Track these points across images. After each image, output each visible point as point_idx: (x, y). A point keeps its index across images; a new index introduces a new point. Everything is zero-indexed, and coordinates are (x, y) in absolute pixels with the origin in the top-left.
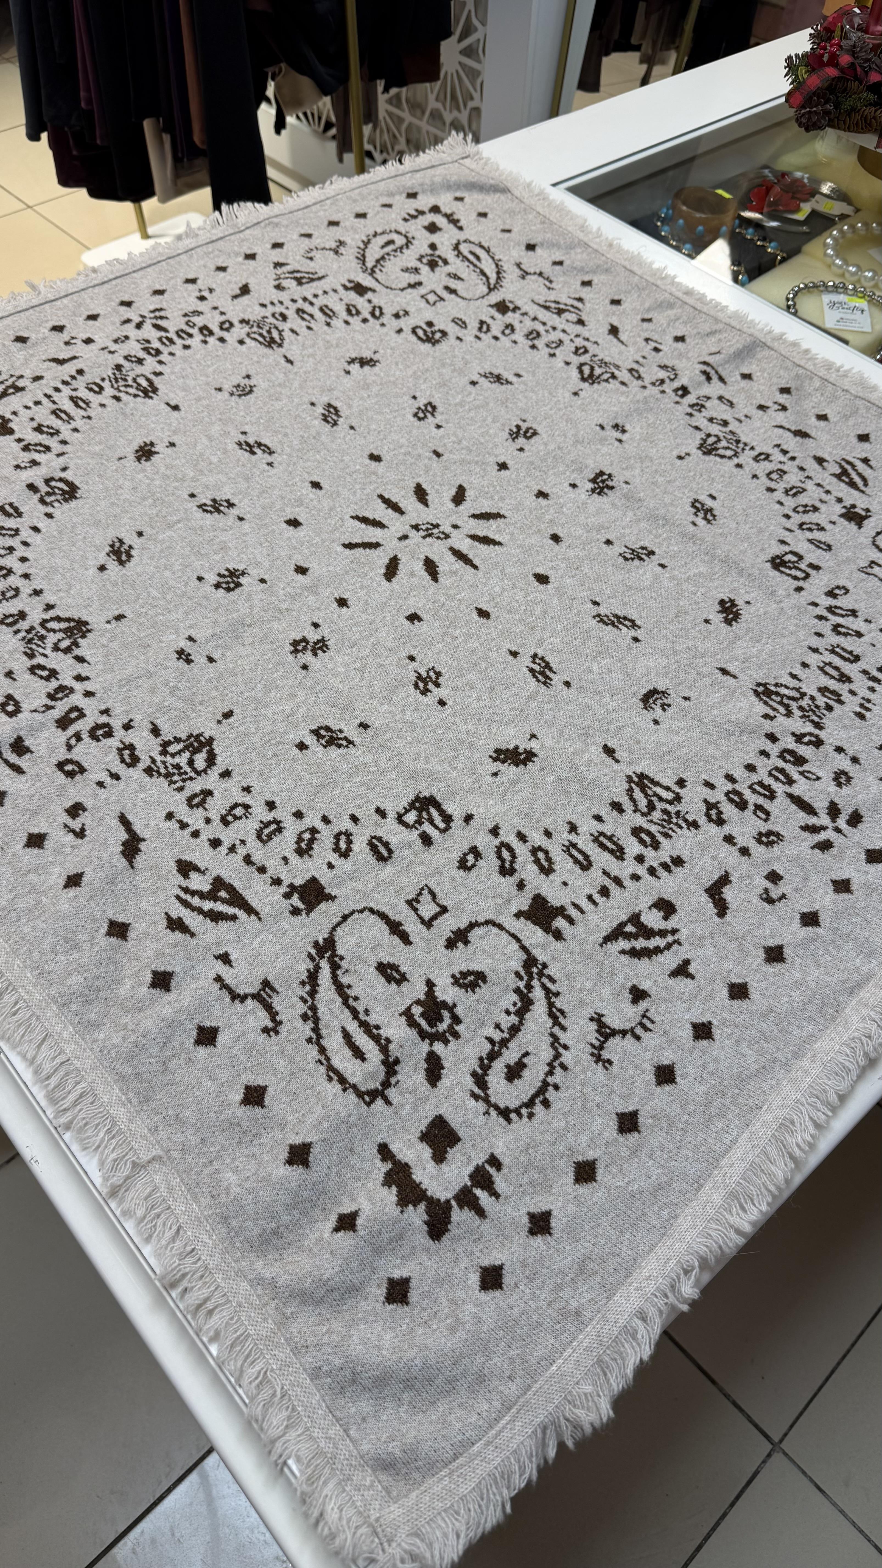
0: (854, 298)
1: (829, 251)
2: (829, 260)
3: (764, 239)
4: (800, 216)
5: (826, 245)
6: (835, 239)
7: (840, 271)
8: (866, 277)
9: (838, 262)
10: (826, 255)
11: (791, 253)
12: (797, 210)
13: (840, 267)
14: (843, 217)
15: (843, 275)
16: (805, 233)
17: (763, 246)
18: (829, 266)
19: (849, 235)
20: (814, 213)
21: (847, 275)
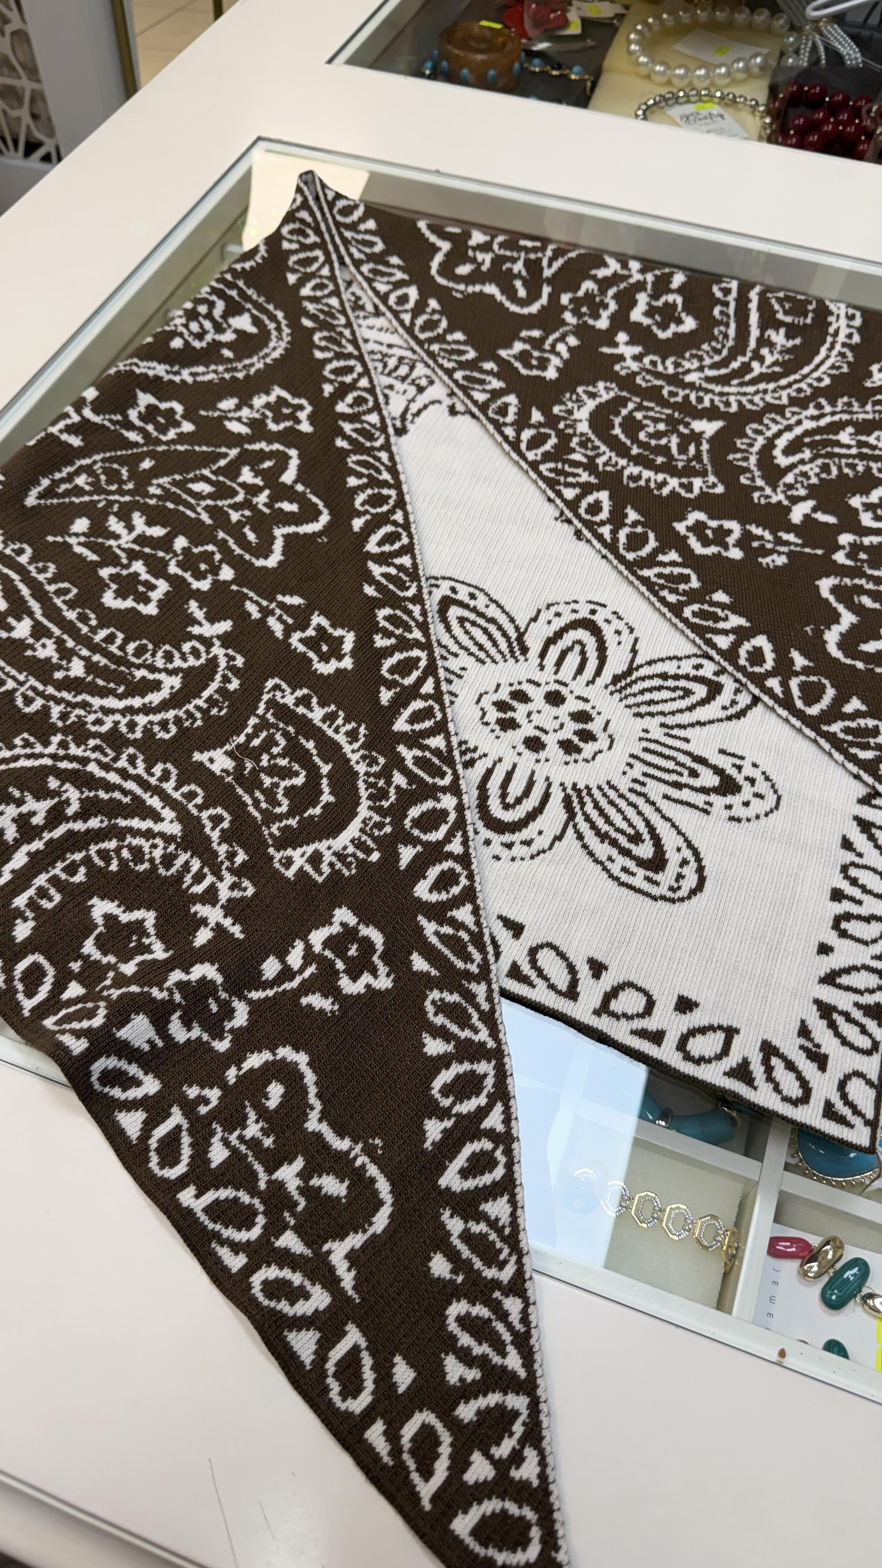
0: (699, 104)
1: (643, 59)
2: (644, 71)
3: (559, 67)
4: (575, 29)
5: (630, 53)
6: (637, 42)
7: (664, 79)
8: (699, 77)
9: (658, 68)
10: (638, 64)
11: (596, 75)
12: (566, 23)
13: (662, 74)
14: (620, 17)
15: (669, 83)
16: (592, 47)
17: (561, 75)
18: (648, 77)
19: (648, 35)
20: (586, 22)
21: (675, 81)
